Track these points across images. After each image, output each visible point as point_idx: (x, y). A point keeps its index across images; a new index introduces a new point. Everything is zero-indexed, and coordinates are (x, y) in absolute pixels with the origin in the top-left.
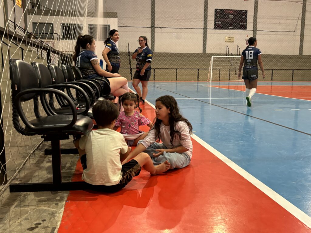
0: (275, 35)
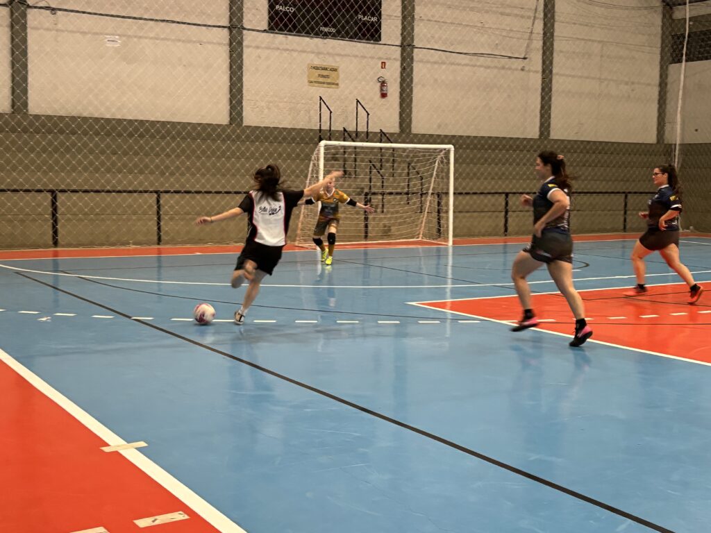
0: (466, 65)
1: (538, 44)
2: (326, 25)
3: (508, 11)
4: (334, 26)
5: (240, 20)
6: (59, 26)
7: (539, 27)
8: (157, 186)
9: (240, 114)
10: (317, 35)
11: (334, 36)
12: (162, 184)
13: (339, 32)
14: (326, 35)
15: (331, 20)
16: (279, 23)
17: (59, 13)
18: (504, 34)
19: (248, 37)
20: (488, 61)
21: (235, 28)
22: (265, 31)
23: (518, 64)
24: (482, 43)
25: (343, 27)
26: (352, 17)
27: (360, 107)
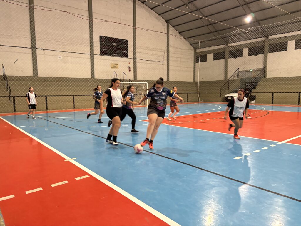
0: (149, 63)
1: (166, 58)
2: (115, 53)
3: (159, 50)
4: (117, 54)
5: (93, 52)
6: (45, 54)
7: (166, 54)
8: (73, 94)
9: (94, 75)
10: (113, 56)
11: (117, 56)
12: (74, 94)
13: (118, 55)
14: (115, 56)
15: (116, 52)
16: (103, 53)
17: (45, 50)
18: (158, 56)
19: (95, 57)
20: (154, 62)
21: (92, 54)
22: (99, 55)
23: (162, 63)
24: (153, 58)
25: (119, 54)
26: (121, 51)
27: (124, 74)
